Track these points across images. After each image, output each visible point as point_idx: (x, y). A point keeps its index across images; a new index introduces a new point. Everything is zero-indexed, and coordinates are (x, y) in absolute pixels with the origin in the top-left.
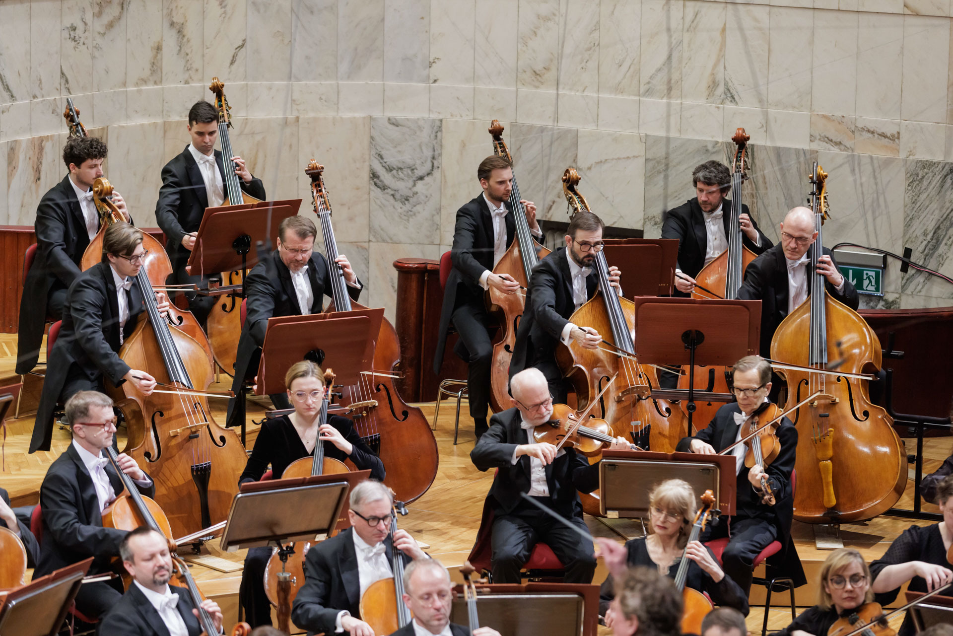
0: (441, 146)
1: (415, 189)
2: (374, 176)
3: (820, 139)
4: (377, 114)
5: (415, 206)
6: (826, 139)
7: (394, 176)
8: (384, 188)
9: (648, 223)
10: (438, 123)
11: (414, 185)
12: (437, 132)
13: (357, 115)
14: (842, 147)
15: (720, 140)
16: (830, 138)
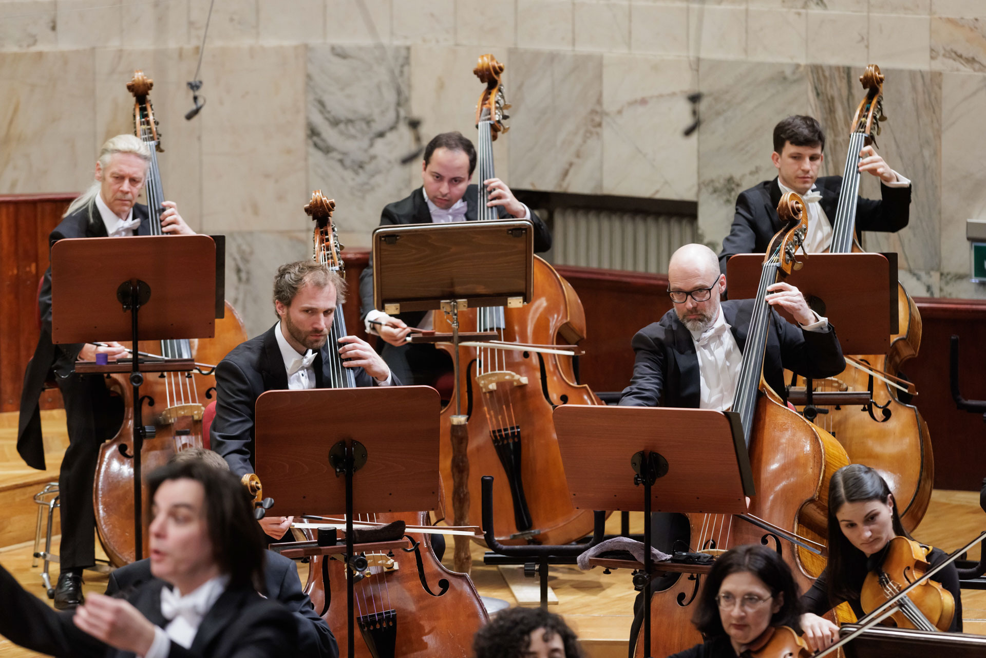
0: (410, 86)
1: (373, 151)
2: (313, 132)
3: (944, 55)
4: (315, 41)
5: (373, 176)
6: (953, 54)
7: (341, 133)
8: (327, 150)
9: (704, 190)
10: (403, 53)
11: (371, 145)
12: (402, 66)
13: (286, 43)
14: (977, 66)
15: (803, 61)
16: (959, 52)
